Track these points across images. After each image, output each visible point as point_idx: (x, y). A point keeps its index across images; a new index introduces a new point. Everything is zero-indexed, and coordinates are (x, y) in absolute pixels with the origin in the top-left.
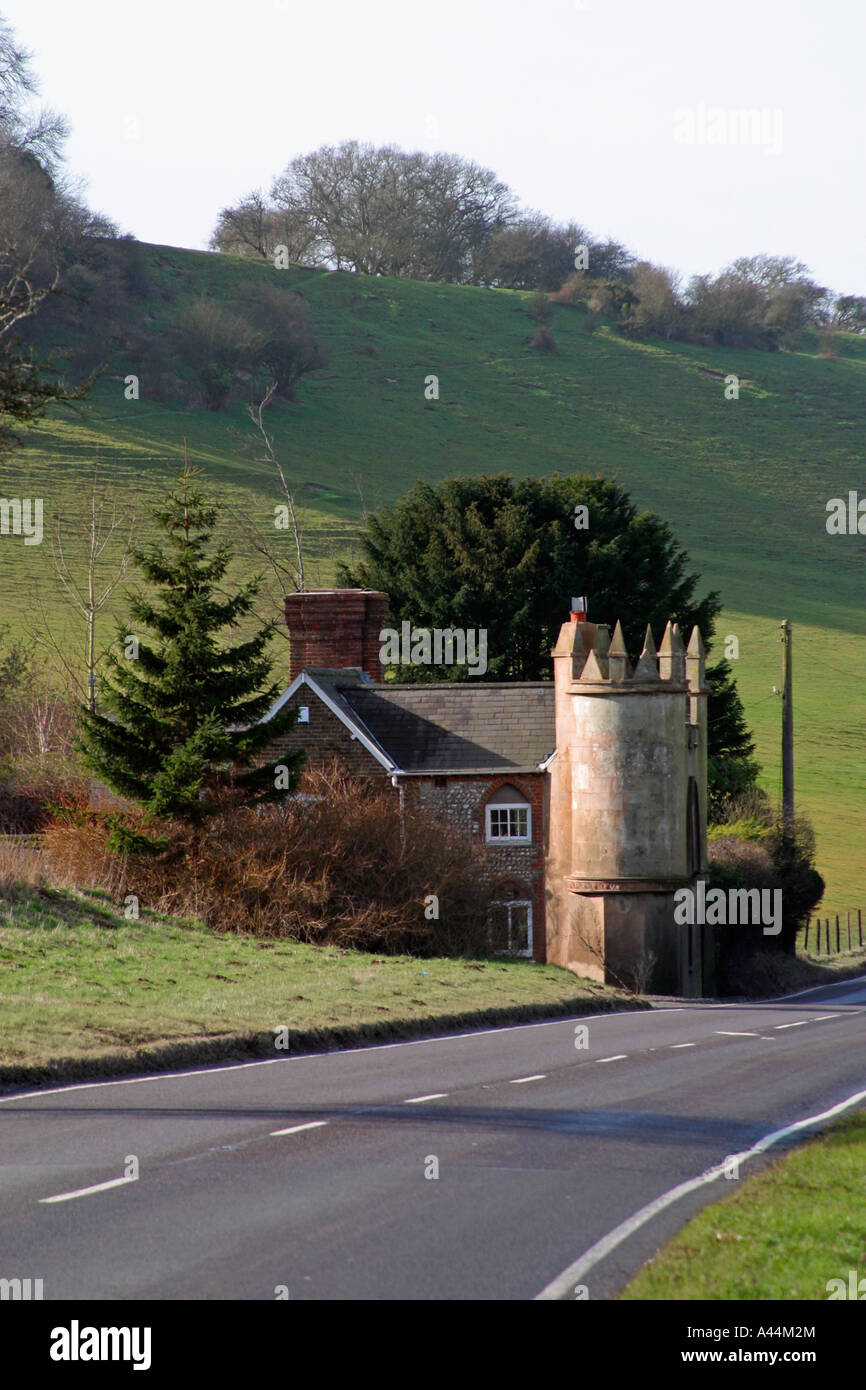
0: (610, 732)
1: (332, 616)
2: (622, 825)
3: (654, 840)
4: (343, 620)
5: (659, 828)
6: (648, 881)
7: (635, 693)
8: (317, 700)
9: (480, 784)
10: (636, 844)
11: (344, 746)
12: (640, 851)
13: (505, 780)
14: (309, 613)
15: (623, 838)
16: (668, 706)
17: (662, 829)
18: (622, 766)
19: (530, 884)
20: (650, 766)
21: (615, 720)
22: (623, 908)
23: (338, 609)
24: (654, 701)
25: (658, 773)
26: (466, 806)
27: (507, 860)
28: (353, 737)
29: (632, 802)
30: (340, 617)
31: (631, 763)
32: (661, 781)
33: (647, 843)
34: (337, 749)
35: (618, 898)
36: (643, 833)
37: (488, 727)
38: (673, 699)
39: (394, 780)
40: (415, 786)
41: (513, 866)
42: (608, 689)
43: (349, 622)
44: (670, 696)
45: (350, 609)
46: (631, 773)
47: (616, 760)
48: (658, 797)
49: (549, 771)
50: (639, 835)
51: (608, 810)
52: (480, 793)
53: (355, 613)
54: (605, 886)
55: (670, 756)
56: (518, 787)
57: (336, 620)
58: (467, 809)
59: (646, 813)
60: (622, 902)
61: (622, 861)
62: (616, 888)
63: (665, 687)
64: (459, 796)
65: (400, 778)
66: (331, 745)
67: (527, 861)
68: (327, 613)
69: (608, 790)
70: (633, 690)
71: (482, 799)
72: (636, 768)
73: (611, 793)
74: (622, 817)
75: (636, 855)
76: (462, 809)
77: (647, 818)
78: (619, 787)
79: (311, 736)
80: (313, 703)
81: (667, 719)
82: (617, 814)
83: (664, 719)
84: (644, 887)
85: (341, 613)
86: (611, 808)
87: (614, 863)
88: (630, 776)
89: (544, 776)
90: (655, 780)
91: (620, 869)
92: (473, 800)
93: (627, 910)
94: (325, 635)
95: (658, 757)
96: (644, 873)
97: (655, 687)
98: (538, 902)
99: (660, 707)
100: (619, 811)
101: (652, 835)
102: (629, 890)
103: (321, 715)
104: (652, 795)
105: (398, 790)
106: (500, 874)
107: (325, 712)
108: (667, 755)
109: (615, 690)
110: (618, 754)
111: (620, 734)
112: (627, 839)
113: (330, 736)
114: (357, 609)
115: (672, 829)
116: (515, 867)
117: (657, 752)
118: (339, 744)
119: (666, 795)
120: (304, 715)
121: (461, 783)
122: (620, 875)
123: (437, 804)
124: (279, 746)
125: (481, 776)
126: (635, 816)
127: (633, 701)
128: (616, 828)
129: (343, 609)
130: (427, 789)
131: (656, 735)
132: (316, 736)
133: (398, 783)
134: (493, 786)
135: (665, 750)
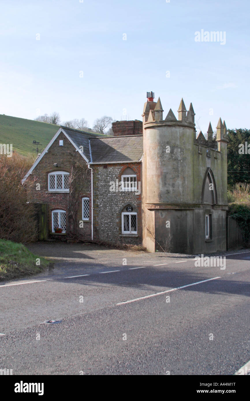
0: (156, 142)
1: (124, 127)
2: (160, 181)
3: (174, 187)
4: (127, 129)
5: (177, 182)
6: (171, 204)
7: (165, 126)
8: (66, 138)
9: (119, 167)
10: (166, 189)
11: (74, 154)
12: (168, 192)
13: (128, 165)
14: (118, 127)
15: (161, 186)
16: (181, 132)
17: (178, 183)
18: (160, 156)
19: (136, 206)
20: (172, 156)
21: (158, 137)
22: (162, 216)
23: (126, 126)
24: (173, 129)
25: (176, 159)
26: (114, 176)
27: (128, 196)
28: (76, 151)
29: (165, 171)
30: (127, 128)
31: (164, 155)
32: (178, 163)
33: (171, 189)
34: (72, 155)
35: (160, 211)
36: (169, 184)
37: (129, 148)
38: (183, 129)
39: (89, 166)
40: (97, 168)
41: (130, 199)
42: (154, 125)
43: (129, 129)
44: (182, 128)
45: (129, 125)
46: (164, 159)
47: (158, 154)
48: (176, 170)
49: (142, 161)
50: (167, 185)
51: (155, 175)
52: (119, 171)
53: (131, 126)
54: (154, 206)
55: (182, 153)
56: (132, 168)
57: (126, 129)
58: (114, 177)
59: (170, 176)
60: (161, 213)
61: (160, 196)
62: (158, 207)
63: (179, 123)
64: (112, 172)
65: (91, 165)
66: (70, 154)
67: (135, 197)
68: (123, 127)
69: (155, 167)
70: (164, 124)
71: (119, 173)
72: (166, 157)
73: (156, 168)
74: (160, 177)
75: (166, 193)
76: (113, 177)
77: (171, 178)
78: (159, 165)
79: (64, 151)
80: (65, 139)
81: (180, 137)
82: (159, 176)
83: (179, 137)
84: (169, 207)
85: (127, 127)
86: (156, 174)
87: (157, 196)
88: (163, 161)
89: (140, 164)
90: (175, 163)
91: (160, 199)
92: (116, 174)
93: (164, 216)
94: (123, 133)
95: (176, 153)
96: (170, 201)
97: (174, 123)
98: (139, 213)
99: (177, 132)
100: (159, 175)
101: (173, 185)
102: (163, 208)
103: (67, 143)
104: (173, 168)
105: (91, 170)
106: (125, 202)
107: (68, 142)
108: (180, 152)
109: (156, 125)
110: (158, 151)
111: (160, 143)
112: (163, 187)
113: (70, 151)
114: (131, 125)
115: (183, 183)
116: (131, 199)
117: (175, 150)
118: (72, 153)
119: (180, 169)
120: (61, 143)
121: (112, 167)
122: (160, 202)
123: (104, 175)
124: (54, 154)
125: (118, 164)
126: (165, 177)
127: (164, 129)
128: (158, 182)
129: (127, 125)
130: (101, 169)
131: (175, 143)
132: (65, 151)
133: (90, 167)
134: (123, 168)
135: (179, 150)
